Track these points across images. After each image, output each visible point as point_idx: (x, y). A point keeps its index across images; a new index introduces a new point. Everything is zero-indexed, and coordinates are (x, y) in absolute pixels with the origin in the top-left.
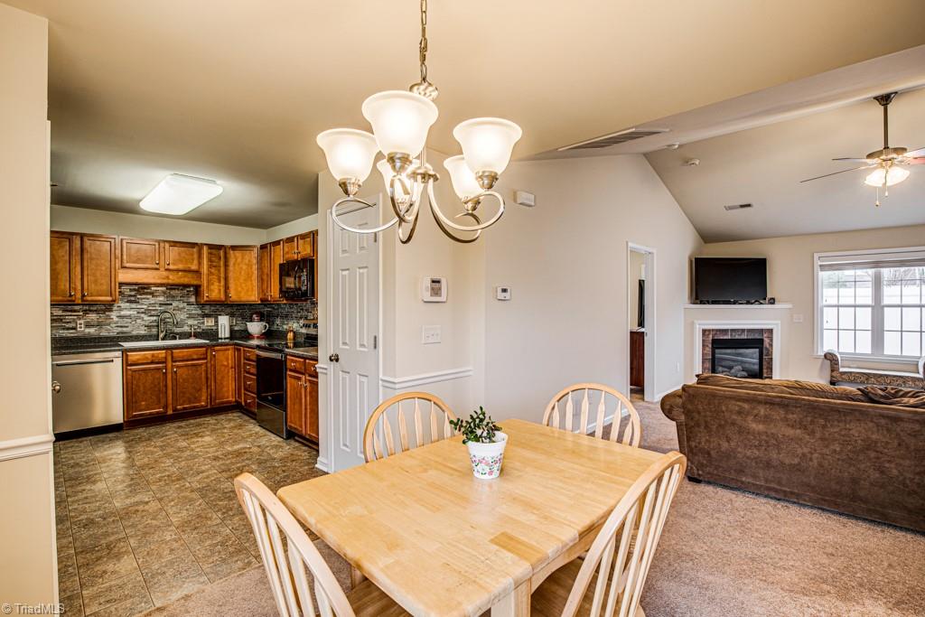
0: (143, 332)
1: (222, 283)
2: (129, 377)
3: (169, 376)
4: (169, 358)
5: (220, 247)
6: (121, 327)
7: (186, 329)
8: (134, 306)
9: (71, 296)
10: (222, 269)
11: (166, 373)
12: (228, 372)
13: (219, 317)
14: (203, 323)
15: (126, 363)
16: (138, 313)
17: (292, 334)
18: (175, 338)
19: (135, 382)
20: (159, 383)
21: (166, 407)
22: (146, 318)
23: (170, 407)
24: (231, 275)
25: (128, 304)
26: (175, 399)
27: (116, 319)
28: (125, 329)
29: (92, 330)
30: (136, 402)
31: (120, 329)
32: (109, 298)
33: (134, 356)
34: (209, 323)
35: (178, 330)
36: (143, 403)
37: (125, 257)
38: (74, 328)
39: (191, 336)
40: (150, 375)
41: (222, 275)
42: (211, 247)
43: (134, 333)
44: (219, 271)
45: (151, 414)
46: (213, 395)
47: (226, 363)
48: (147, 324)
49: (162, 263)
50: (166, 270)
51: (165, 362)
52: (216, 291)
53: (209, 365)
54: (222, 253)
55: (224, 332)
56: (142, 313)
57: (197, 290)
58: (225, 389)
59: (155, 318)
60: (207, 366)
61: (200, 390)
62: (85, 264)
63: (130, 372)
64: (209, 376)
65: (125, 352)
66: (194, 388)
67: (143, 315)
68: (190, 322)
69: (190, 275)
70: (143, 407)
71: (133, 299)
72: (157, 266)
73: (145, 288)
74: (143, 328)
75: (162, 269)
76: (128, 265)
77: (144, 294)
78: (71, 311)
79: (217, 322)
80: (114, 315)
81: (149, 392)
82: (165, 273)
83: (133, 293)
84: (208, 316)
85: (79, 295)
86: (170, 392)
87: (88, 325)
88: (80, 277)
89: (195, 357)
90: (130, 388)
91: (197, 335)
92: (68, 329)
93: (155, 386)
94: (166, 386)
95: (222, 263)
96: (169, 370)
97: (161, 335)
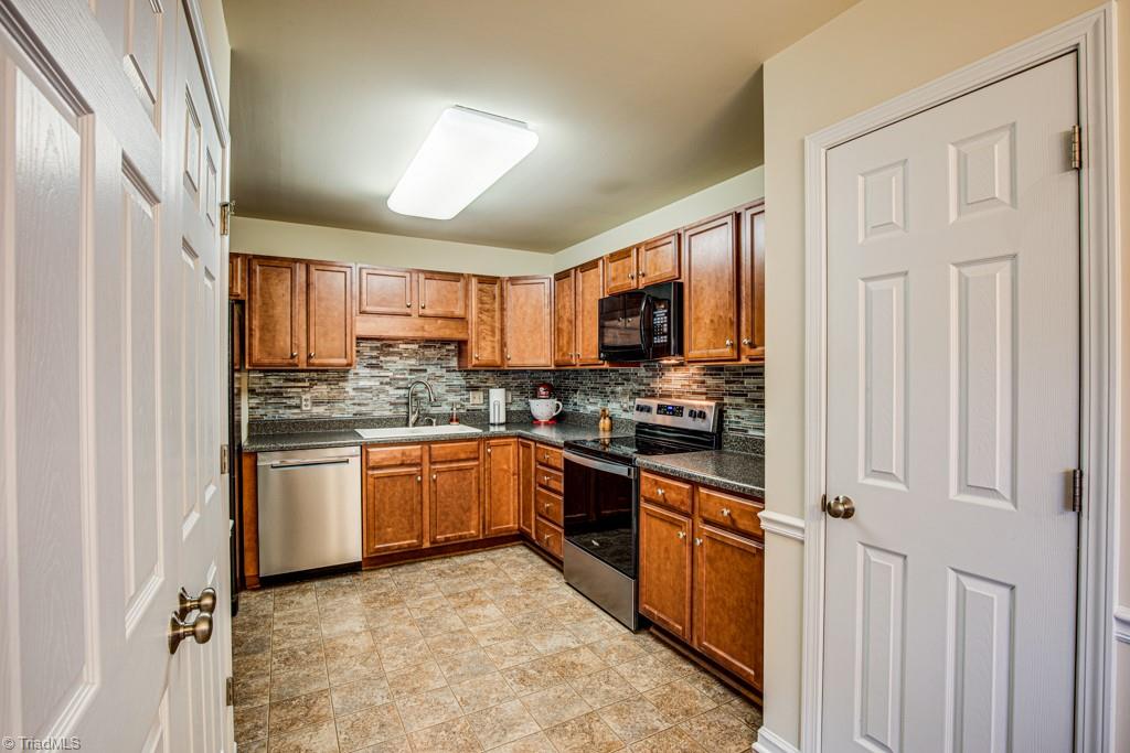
0: (387, 413)
1: (498, 337)
2: (371, 488)
3: (426, 487)
4: (426, 458)
5: (493, 280)
6: (359, 405)
7: (445, 409)
8: (375, 372)
9: (292, 357)
10: (497, 315)
11: (420, 483)
12: (509, 479)
13: (491, 390)
14: (468, 400)
15: (367, 466)
16: (382, 383)
17: (607, 421)
18: (430, 423)
19: (378, 496)
20: (412, 499)
21: (421, 537)
22: (391, 391)
23: (427, 536)
24: (509, 323)
25: (368, 370)
26: (434, 525)
27: (352, 393)
28: (363, 409)
29: (320, 410)
30: (379, 529)
31: (357, 409)
32: (344, 361)
33: (377, 455)
34: (476, 399)
35: (434, 411)
36: (389, 530)
37: (364, 296)
38: (298, 407)
39: (452, 420)
40: (398, 483)
41: (497, 325)
42: (483, 280)
43: (377, 414)
44: (493, 317)
45: (400, 547)
46: (487, 518)
47: (505, 467)
48: (393, 400)
49: (415, 306)
50: (420, 316)
51: (420, 464)
52: (489, 349)
53: (482, 469)
54: (496, 289)
55: (498, 414)
56: (387, 384)
57: (461, 346)
58: (504, 509)
59: (402, 392)
60: (478, 472)
61: (469, 509)
62: (312, 308)
63: (371, 480)
64: (482, 487)
65: (365, 447)
66: (461, 506)
67: (387, 387)
68: (452, 398)
69: (452, 324)
70: (388, 537)
71: (374, 362)
72: (408, 311)
73: (390, 346)
74: (388, 407)
75: (415, 315)
76: (368, 309)
77: (389, 354)
78: (294, 380)
79: (487, 398)
80: (349, 386)
81: (397, 512)
82: (420, 321)
83: (375, 353)
84: (475, 389)
85: (303, 357)
86: (426, 512)
87: (316, 403)
88: (305, 327)
89: (463, 456)
90: (371, 506)
91: (460, 419)
92: (290, 407)
93: (406, 502)
94: (422, 503)
95: (497, 305)
96: (426, 477)
97: (413, 419)
